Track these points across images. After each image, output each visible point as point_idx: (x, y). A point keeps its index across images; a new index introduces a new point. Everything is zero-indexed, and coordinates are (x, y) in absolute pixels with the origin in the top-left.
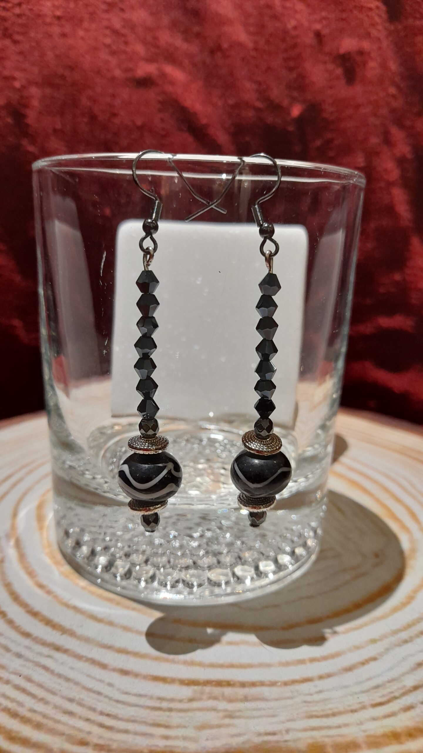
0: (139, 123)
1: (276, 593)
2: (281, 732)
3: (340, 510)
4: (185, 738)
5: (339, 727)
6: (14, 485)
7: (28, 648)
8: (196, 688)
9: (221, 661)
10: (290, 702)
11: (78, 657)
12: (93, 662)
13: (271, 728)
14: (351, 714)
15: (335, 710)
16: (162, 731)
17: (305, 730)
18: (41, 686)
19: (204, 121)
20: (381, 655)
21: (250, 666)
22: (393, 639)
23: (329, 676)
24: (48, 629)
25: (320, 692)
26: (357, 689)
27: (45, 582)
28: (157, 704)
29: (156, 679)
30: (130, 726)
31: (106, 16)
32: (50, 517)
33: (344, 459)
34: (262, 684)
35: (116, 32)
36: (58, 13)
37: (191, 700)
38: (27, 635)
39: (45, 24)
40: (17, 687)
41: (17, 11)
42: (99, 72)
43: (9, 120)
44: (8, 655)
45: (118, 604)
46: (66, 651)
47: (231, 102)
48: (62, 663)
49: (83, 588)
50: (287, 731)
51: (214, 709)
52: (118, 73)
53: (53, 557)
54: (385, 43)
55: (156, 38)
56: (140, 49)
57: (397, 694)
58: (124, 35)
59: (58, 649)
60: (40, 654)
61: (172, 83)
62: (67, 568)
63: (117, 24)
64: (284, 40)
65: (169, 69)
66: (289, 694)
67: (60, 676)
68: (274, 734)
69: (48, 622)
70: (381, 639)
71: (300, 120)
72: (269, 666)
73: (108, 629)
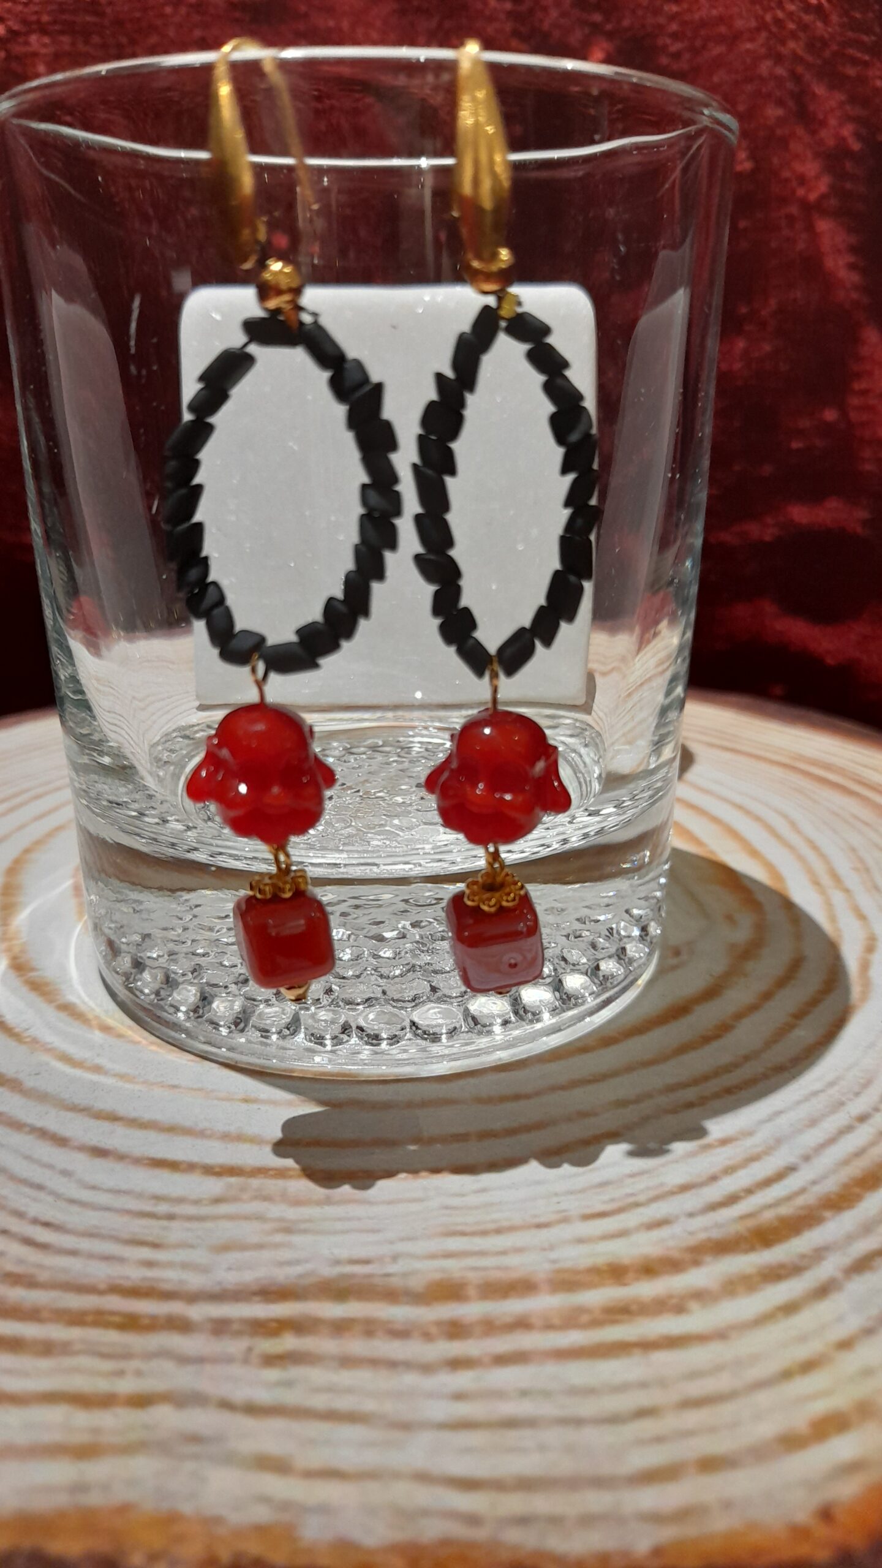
4: (185, 1266)
5: (504, 1253)
8: (233, 1180)
10: (415, 1207)
11: (19, 1127)
14: (534, 1231)
15: (505, 1224)
16: (146, 1253)
17: (433, 1256)
20: (631, 1127)
21: (354, 1144)
22: (665, 1101)
25: (480, 1192)
28: (147, 1207)
29: (159, 1163)
30: (85, 1244)
37: (217, 1201)
50: (395, 1258)
51: (260, 1218)
57: (642, 1198)
68: (367, 1262)
70: (637, 1100)
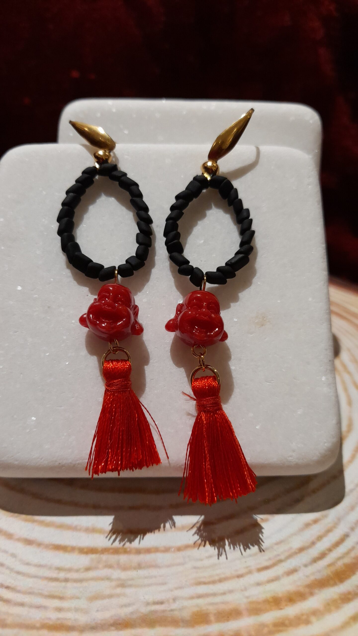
2: (168, 601)
13: (159, 597)
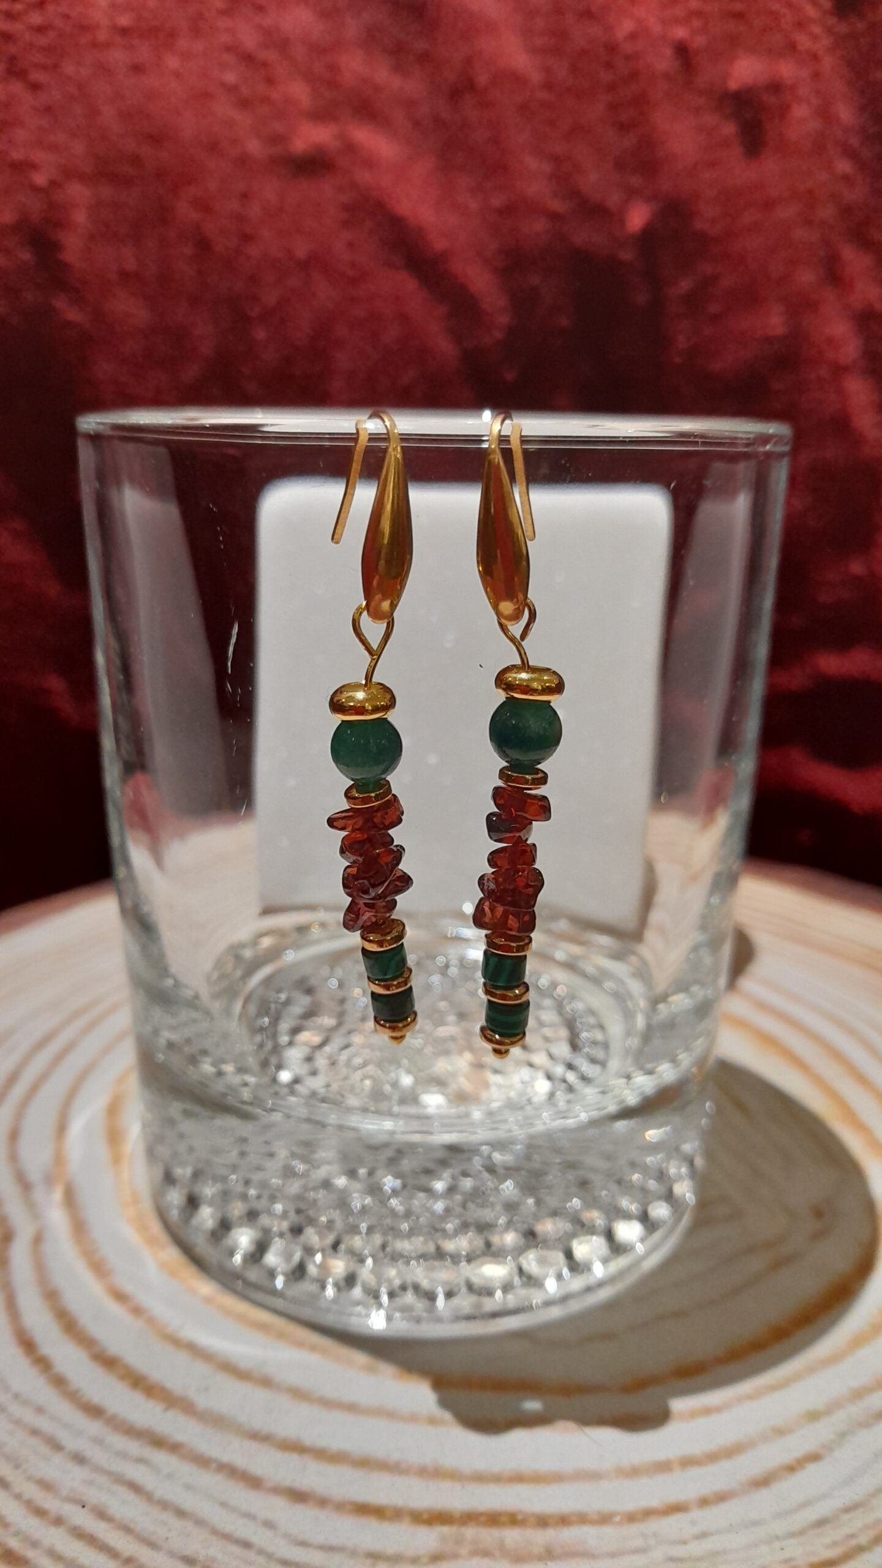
0: (302, 250)
1: (610, 1306)
3: (740, 1106)
6: (59, 1058)
7: (98, 1441)
8: (445, 1530)
9: (496, 1469)
10: (639, 1560)
11: (202, 1461)
12: (233, 1472)
18: (127, 1530)
19: (440, 244)
20: (829, 1448)
21: (555, 1478)
22: (855, 1410)
23: (721, 1497)
24: (138, 1397)
25: (702, 1536)
26: (780, 1527)
27: (129, 1288)
29: (364, 1510)
31: (223, 23)
32: (134, 1132)
33: (746, 983)
34: (582, 1519)
35: (248, 59)
36: (124, 20)
37: (436, 1558)
38: (94, 1411)
39: (95, 45)
40: (79, 1534)
41: (36, 18)
42: (213, 147)
43: (26, 256)
44: (58, 1459)
45: (280, 1335)
46: (174, 1448)
47: (497, 201)
48: (170, 1476)
49: (208, 1300)
52: (254, 147)
53: (142, 1228)
54: (828, 62)
55: (333, 68)
56: (299, 91)
57: (863, 1540)
58: (265, 64)
59: (159, 1442)
60: (123, 1455)
61: (370, 163)
62: (172, 1254)
63: (249, 39)
64: (609, 65)
65: (364, 135)
66: (638, 1543)
67: (164, 1505)
69: (138, 1382)
70: (828, 1411)
71: (648, 238)
72: (594, 1476)
73: (260, 1395)
